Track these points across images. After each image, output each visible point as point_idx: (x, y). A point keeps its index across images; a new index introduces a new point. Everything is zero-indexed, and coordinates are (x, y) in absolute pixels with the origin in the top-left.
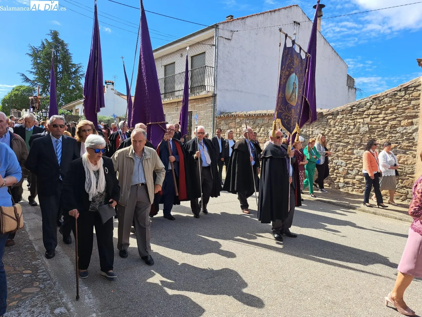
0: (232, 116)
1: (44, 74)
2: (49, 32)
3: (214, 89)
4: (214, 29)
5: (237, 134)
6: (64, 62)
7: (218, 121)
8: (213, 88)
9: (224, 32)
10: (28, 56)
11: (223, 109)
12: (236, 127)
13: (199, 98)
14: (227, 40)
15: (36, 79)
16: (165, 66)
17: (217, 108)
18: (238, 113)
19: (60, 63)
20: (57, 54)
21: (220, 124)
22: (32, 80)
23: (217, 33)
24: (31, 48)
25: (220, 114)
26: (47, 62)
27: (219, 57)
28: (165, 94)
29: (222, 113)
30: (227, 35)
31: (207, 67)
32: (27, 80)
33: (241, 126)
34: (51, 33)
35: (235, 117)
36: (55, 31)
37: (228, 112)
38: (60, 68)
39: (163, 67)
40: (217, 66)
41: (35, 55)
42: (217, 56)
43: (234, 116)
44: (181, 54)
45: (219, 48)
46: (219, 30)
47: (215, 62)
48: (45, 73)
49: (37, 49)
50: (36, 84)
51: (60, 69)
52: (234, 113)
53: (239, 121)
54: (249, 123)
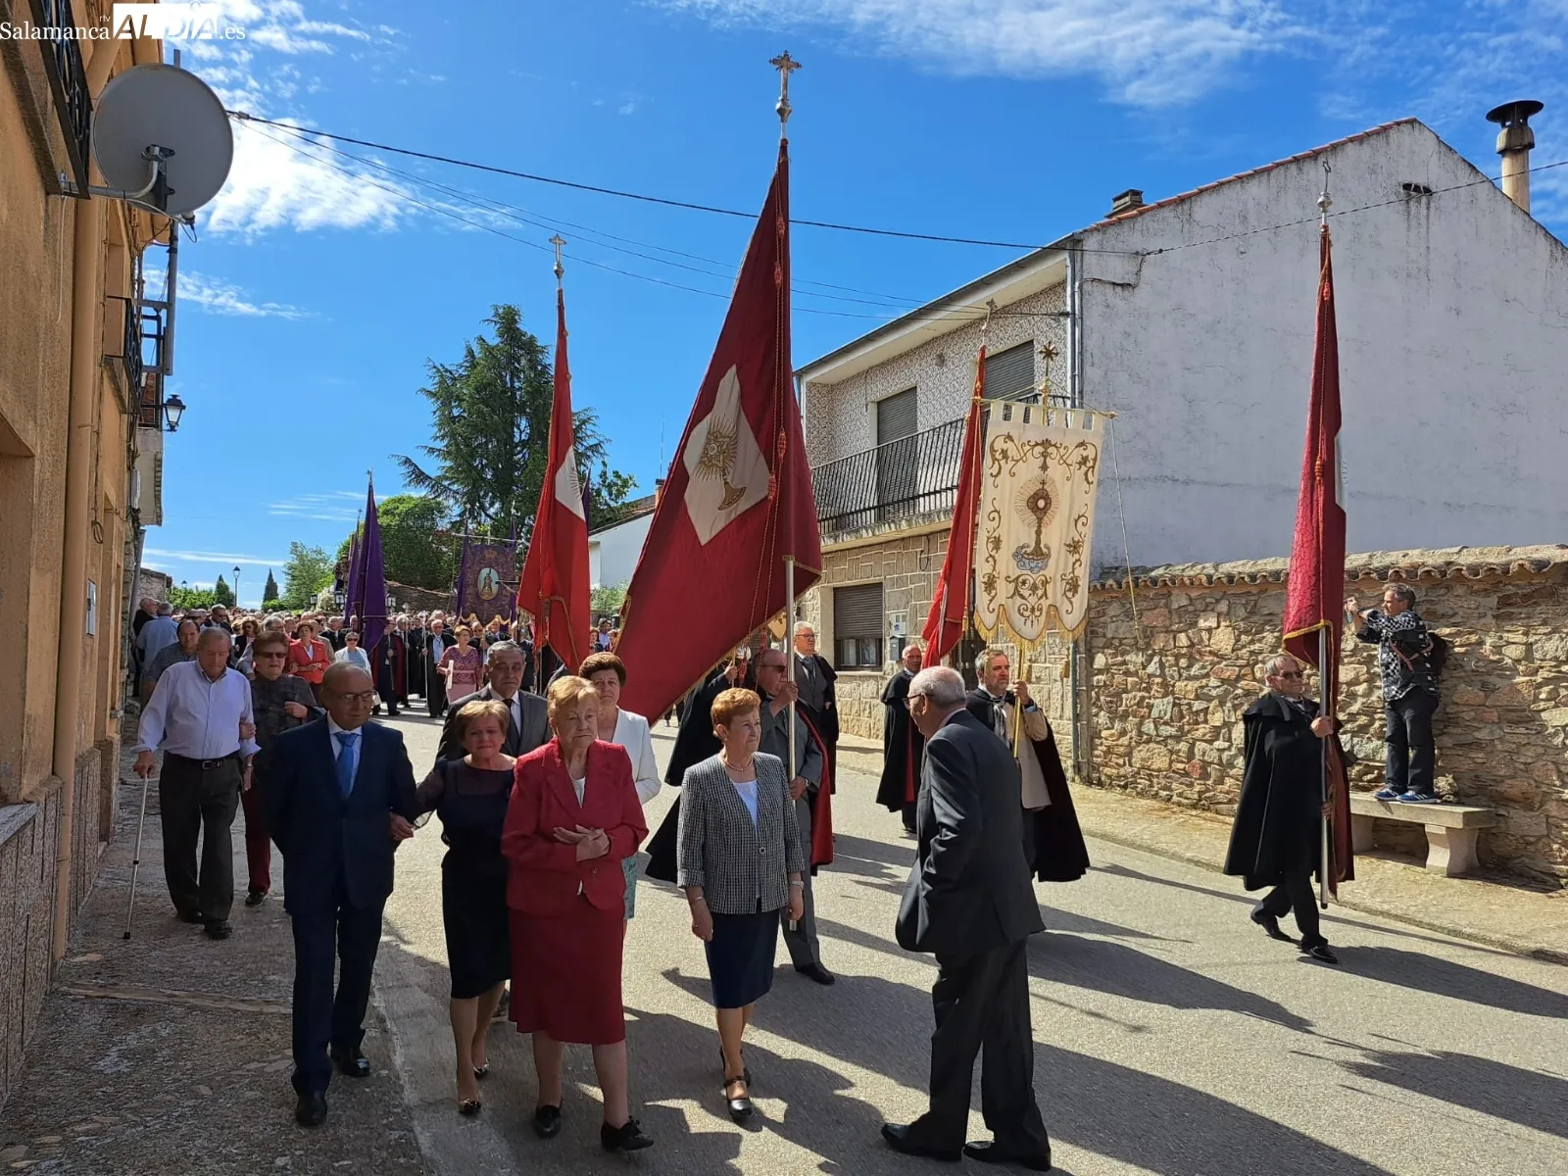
0: (1154, 581)
1: (472, 455)
2: (490, 314)
4: (1065, 255)
5: (1177, 657)
6: (535, 412)
7: (1093, 602)
9: (1104, 262)
10: (425, 397)
11: (1113, 554)
12: (1175, 627)
14: (1119, 289)
15: (446, 472)
16: (879, 403)
18: (1177, 570)
19: (522, 412)
20: (512, 382)
21: (1104, 614)
22: (433, 476)
23: (1077, 268)
24: (435, 370)
25: (1101, 574)
26: (480, 413)
27: (1087, 355)
28: (879, 507)
29: (1107, 571)
30: (1118, 268)
32: (419, 477)
33: (1194, 624)
34: (497, 314)
35: (1166, 588)
36: (509, 307)
37: (1133, 565)
38: (522, 428)
39: (873, 409)
40: (1081, 392)
41: (445, 393)
42: (1081, 353)
43: (1160, 584)
44: (941, 356)
45: (1087, 322)
46: (1087, 256)
47: (1073, 376)
48: (474, 449)
49: (451, 373)
50: (446, 488)
51: (521, 432)
52: (1161, 571)
53: (1184, 602)
54: (1228, 614)
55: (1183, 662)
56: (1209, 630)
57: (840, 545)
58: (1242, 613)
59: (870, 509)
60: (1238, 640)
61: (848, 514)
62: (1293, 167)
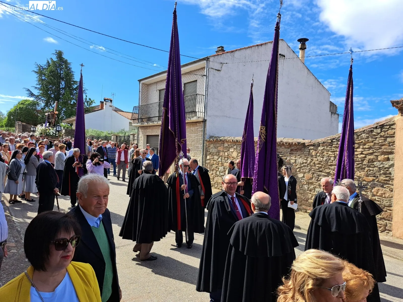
0: (221, 140)
1: (48, 90)
2: (54, 52)
3: (204, 115)
4: (205, 61)
5: (225, 157)
6: (67, 80)
7: (207, 144)
8: (203, 113)
9: (214, 63)
10: (34, 73)
11: (212, 133)
12: (225, 151)
13: (191, 122)
14: (217, 71)
15: (40, 94)
16: (160, 90)
17: (207, 133)
18: (226, 138)
19: (63, 80)
20: (60, 71)
21: (210, 147)
22: (36, 95)
23: (208, 65)
24: (37, 66)
26: (51, 79)
27: (209, 86)
28: (159, 116)
29: (211, 137)
30: (218, 66)
31: (198, 95)
32: (32, 95)
33: (229, 150)
34: (56, 52)
35: (223, 142)
36: (60, 51)
37: (216, 136)
38: (63, 84)
39: (158, 92)
40: (207, 94)
41: (40, 72)
42: (208, 85)
45: (209, 78)
46: (210, 62)
47: (206, 91)
48: (48, 88)
49: (42, 67)
50: (40, 99)
51: (62, 85)
52: (222, 138)
53: (227, 145)
54: (236, 149)
55: (226, 159)
56: (232, 152)
57: (149, 125)
58: (239, 149)
61: (151, 117)
62: (257, 47)
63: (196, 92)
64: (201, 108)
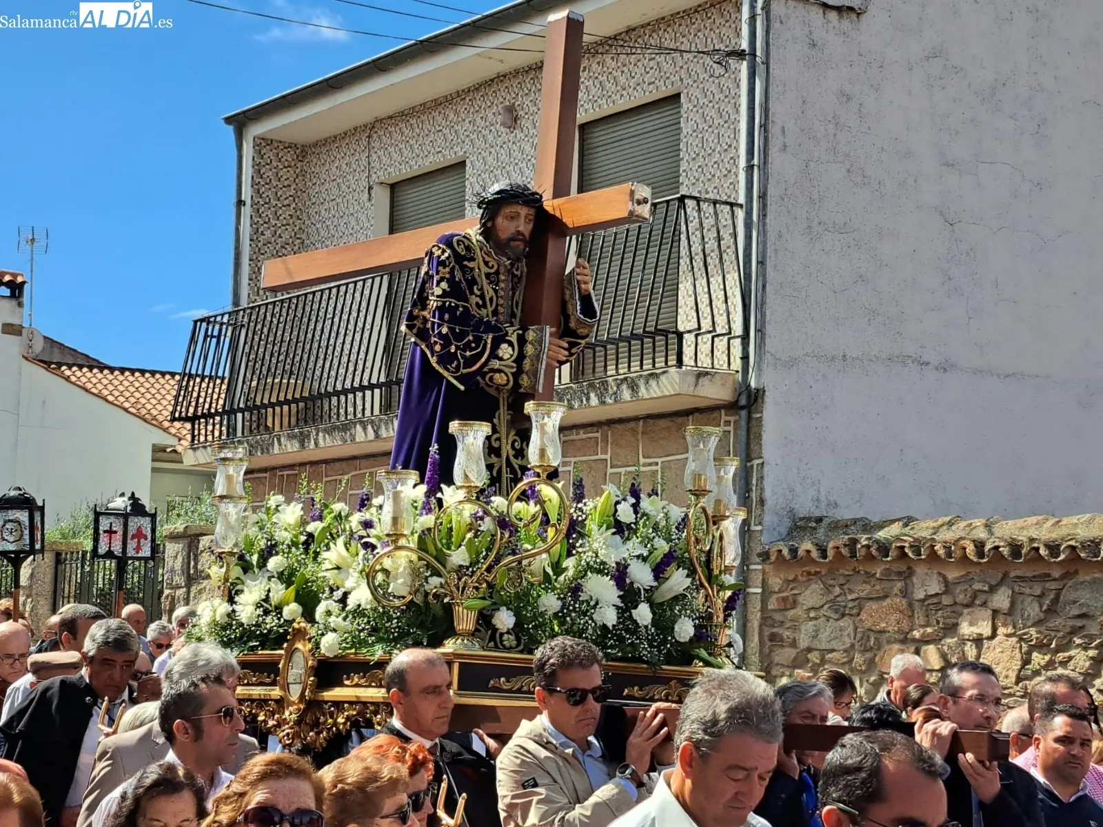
0: (884, 548)
3: (745, 358)
7: (775, 582)
8: (737, 344)
11: (812, 493)
12: (917, 634)
13: (636, 419)
14: (834, 15)
16: (393, 187)
17: (768, 494)
18: (923, 530)
21: (795, 604)
25: (790, 533)
27: (774, 131)
28: (385, 384)
29: (801, 526)
31: (691, 206)
33: (952, 629)
37: (845, 514)
39: (381, 197)
40: (763, 196)
42: (764, 126)
43: (893, 554)
44: (510, 110)
45: (776, 71)
47: (750, 168)
52: (894, 530)
53: (935, 587)
54: (1010, 612)
56: (978, 641)
57: (311, 453)
58: (1033, 610)
59: (371, 387)
60: (1026, 661)
61: (329, 395)
63: (676, 185)
64: (719, 304)
